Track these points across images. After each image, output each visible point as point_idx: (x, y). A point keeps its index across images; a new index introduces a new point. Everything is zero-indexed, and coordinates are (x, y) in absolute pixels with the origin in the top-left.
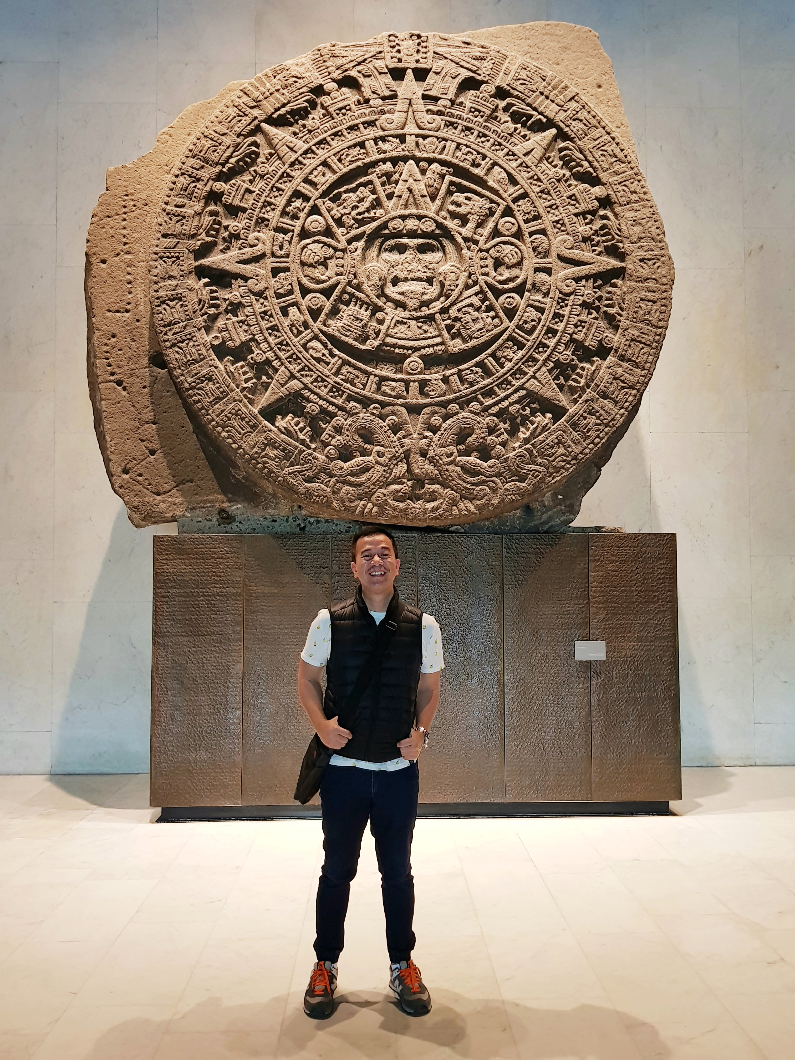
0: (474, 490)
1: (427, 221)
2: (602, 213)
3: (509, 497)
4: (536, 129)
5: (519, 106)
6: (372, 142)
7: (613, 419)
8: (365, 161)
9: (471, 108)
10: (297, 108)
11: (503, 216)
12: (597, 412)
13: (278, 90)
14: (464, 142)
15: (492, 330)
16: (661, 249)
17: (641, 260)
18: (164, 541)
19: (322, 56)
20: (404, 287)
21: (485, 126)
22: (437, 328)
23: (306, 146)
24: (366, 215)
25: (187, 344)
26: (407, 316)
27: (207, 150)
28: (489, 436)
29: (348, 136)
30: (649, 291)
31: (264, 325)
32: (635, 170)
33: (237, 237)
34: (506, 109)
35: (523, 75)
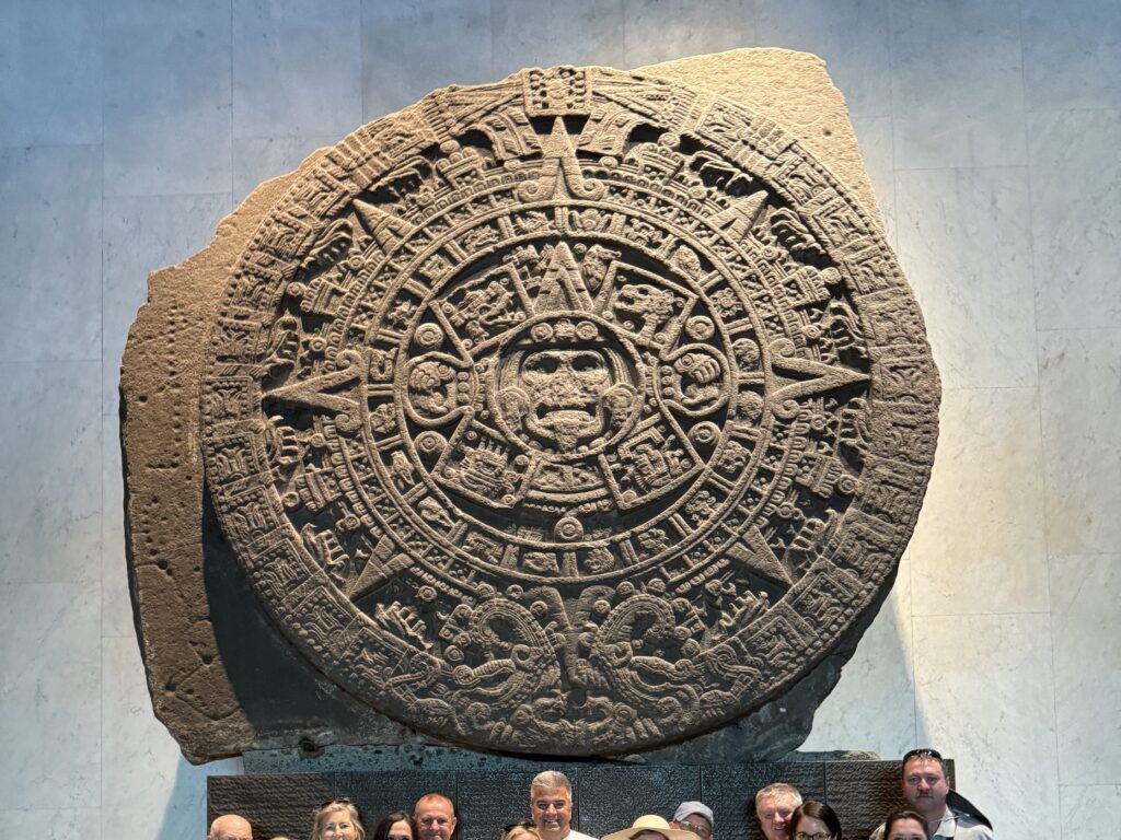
0: (656, 702)
1: (585, 325)
2: (834, 304)
3: (708, 712)
4: (738, 191)
5: (715, 161)
6: (508, 219)
7: (857, 597)
8: (500, 245)
9: (647, 166)
10: (404, 177)
11: (694, 313)
12: (833, 587)
13: (377, 154)
14: (638, 214)
15: (680, 475)
16: (921, 352)
17: (893, 369)
18: (221, 784)
19: (437, 105)
20: (556, 418)
21: (666, 190)
22: (602, 475)
23: (415, 228)
24: (501, 319)
25: (252, 506)
26: (559, 459)
27: (280, 239)
28: (677, 625)
29: (475, 212)
30: (907, 412)
31: (359, 477)
32: (881, 243)
33: (320, 356)
34: (694, 167)
35: (719, 117)
